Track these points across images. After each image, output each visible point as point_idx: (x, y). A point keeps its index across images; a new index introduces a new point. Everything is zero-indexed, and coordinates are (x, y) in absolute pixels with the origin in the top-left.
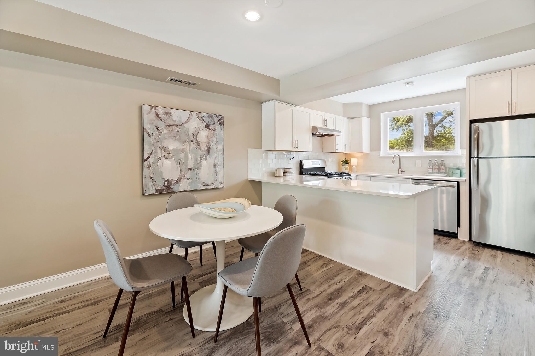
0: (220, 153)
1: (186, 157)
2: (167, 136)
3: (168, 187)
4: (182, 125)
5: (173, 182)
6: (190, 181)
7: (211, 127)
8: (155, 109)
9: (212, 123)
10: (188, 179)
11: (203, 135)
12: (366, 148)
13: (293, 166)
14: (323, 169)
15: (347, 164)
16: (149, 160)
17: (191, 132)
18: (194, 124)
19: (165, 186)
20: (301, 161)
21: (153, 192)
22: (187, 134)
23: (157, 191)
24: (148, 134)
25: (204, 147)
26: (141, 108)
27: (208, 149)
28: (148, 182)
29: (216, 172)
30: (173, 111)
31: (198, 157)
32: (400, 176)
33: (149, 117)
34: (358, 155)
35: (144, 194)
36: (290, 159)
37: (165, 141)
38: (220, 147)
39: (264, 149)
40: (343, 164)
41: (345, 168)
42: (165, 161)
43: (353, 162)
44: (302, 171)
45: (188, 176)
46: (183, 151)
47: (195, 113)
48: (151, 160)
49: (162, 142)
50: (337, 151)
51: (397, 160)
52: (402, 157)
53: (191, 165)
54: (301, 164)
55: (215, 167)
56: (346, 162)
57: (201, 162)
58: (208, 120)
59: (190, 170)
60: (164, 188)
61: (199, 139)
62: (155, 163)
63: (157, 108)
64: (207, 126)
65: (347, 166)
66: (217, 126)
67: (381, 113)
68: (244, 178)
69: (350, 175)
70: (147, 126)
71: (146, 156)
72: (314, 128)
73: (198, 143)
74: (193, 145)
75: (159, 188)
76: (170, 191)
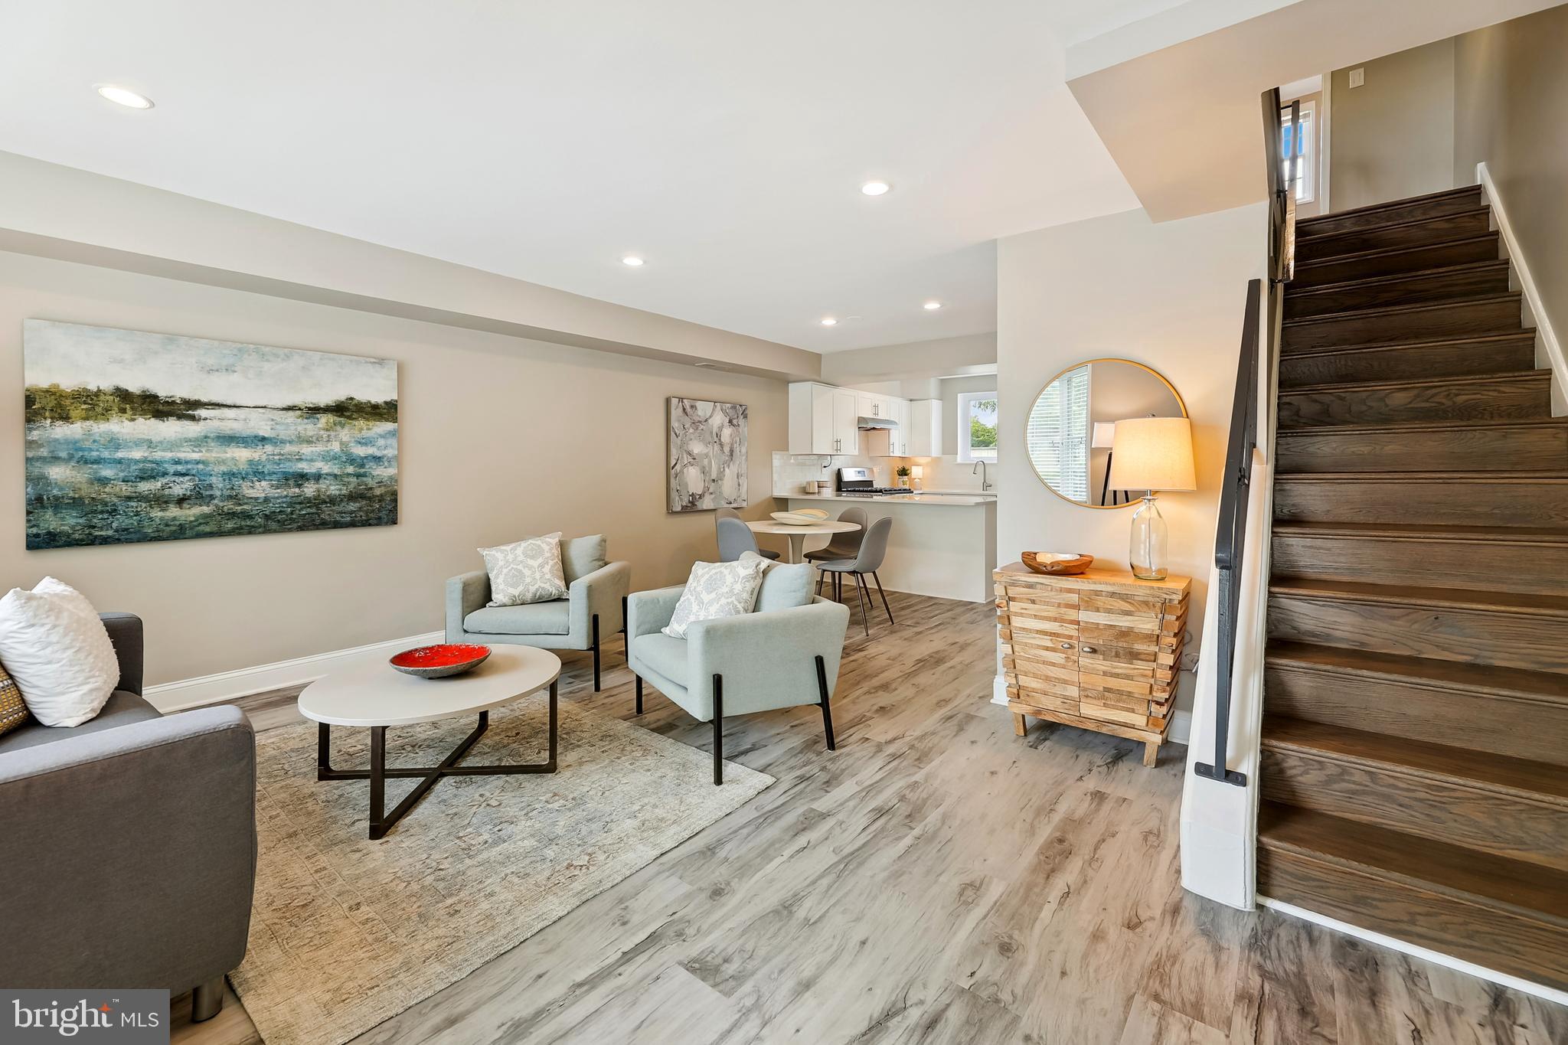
0: (744, 458)
1: (710, 462)
2: (692, 437)
3: (693, 503)
4: (706, 421)
5: (698, 497)
6: (713, 496)
7: (735, 422)
8: (682, 402)
9: (736, 416)
10: (711, 493)
11: (727, 432)
12: (935, 449)
13: (827, 476)
14: (870, 483)
15: (906, 475)
16: (676, 467)
17: (715, 430)
18: (718, 419)
19: (689, 502)
20: (839, 469)
21: (679, 509)
22: (712, 433)
23: (683, 507)
24: (676, 434)
25: (727, 449)
26: (668, 401)
27: (732, 451)
28: (674, 495)
29: (739, 485)
30: (699, 404)
31: (721, 463)
32: (985, 492)
33: (676, 412)
34: (923, 460)
35: (670, 512)
36: (825, 467)
37: (690, 442)
38: (744, 450)
39: (791, 452)
40: (899, 475)
41: (902, 483)
42: (690, 468)
43: (916, 472)
44: (840, 485)
45: (711, 490)
46: (707, 455)
47: (719, 404)
48: (678, 467)
49: (688, 444)
50: (892, 455)
51: (980, 469)
52: (987, 464)
53: (714, 476)
54: (839, 474)
55: (738, 478)
56: (903, 472)
57: (724, 470)
58: (731, 412)
59: (714, 480)
60: (689, 505)
61: (722, 440)
62: (682, 471)
63: (684, 400)
64: (730, 421)
65: (905, 478)
66: (741, 421)
67: (959, 395)
68: (768, 495)
69: (912, 492)
70: (675, 424)
71: (673, 464)
72: (861, 420)
73: (721, 445)
74: (717, 447)
75: (684, 504)
76: (695, 509)
